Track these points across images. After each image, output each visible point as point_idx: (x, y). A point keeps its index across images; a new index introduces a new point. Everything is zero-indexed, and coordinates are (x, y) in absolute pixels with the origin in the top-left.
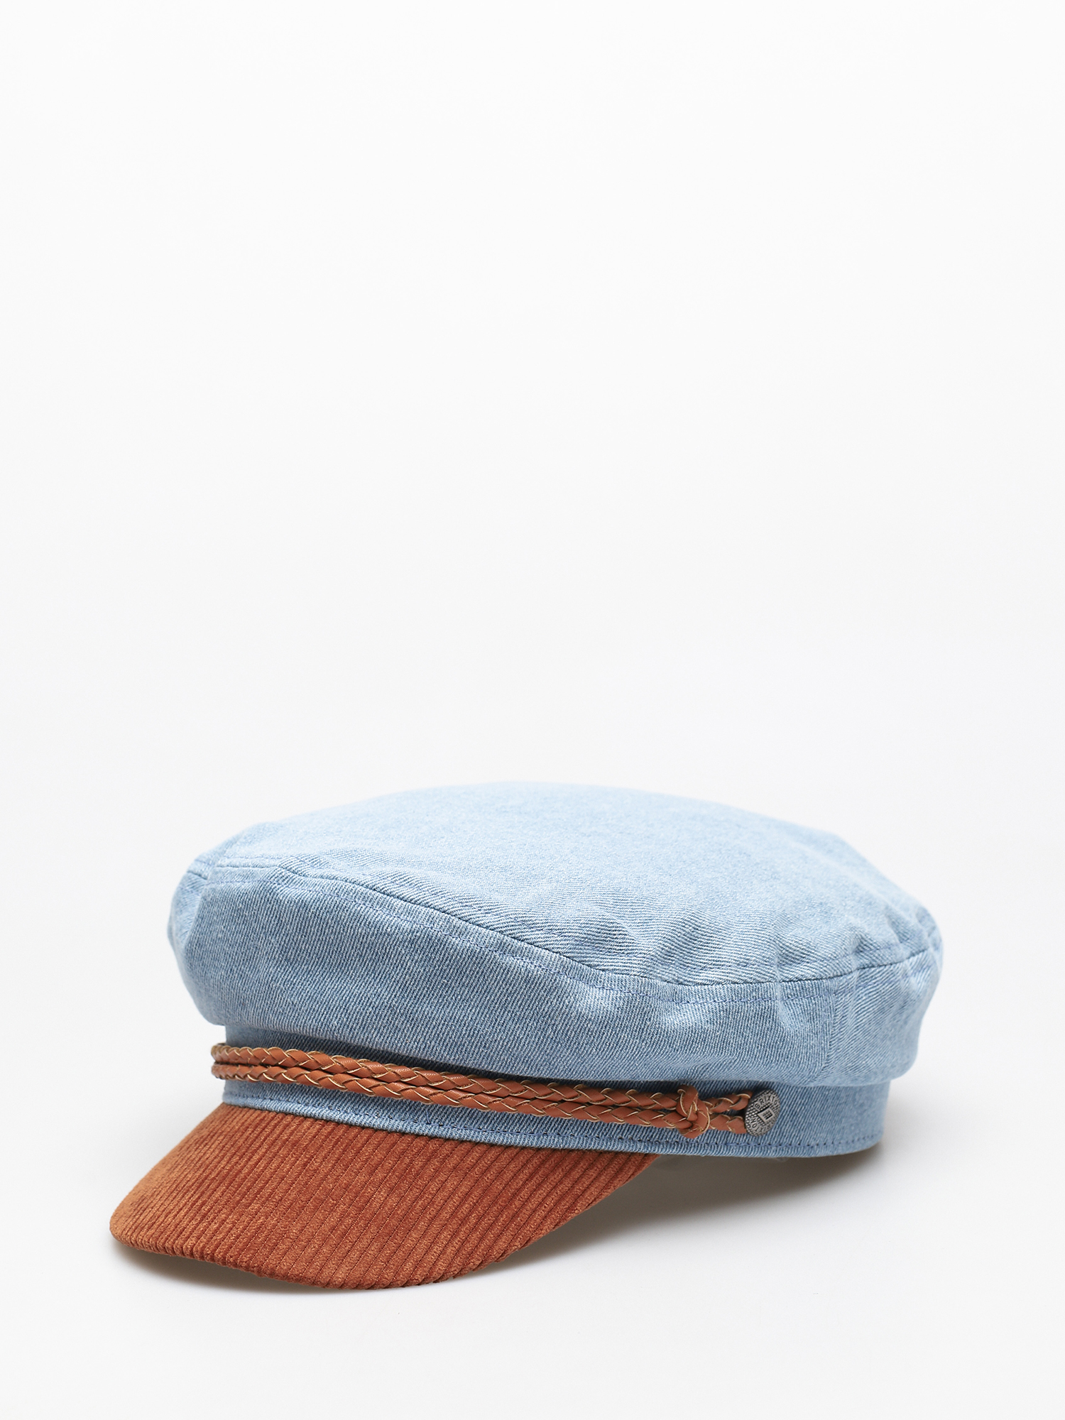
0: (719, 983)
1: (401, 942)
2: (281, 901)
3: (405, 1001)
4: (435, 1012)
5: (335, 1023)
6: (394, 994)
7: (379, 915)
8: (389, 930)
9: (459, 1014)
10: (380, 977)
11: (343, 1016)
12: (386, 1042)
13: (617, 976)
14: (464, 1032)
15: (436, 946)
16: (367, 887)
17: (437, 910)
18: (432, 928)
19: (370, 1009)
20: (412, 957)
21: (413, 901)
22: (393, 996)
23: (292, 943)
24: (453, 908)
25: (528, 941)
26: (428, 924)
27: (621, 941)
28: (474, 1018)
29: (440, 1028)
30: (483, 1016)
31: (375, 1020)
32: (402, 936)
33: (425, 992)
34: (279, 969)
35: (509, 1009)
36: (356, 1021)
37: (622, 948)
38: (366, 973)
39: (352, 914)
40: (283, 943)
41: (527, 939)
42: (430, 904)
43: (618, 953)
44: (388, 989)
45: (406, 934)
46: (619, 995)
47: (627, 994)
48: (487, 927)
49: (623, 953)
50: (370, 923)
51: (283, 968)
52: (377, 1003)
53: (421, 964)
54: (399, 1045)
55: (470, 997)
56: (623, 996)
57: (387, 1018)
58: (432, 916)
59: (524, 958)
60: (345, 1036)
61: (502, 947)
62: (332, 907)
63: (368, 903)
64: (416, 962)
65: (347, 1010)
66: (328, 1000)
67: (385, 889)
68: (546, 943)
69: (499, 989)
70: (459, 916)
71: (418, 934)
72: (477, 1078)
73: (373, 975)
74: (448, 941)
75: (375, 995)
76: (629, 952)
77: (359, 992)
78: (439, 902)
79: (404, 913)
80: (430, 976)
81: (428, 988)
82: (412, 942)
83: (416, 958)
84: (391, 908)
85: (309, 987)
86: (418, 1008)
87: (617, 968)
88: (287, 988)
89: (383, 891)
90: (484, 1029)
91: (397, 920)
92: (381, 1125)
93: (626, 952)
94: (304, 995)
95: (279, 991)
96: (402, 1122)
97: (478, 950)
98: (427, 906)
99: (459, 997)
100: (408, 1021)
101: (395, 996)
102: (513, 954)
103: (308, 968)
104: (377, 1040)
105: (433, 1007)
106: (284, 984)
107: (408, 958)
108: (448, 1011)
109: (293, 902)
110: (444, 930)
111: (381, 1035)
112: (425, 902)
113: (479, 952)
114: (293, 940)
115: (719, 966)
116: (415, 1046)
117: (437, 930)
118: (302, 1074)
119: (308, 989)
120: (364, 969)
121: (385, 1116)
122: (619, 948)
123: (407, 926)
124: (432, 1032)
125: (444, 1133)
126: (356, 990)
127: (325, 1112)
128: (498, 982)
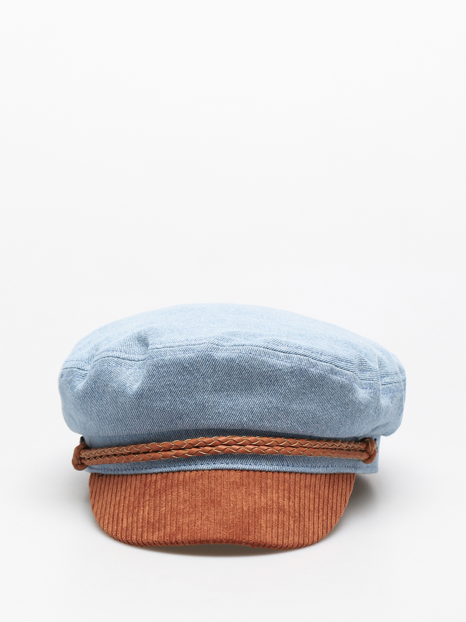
0: (390, 383)
1: (286, 373)
2: (216, 360)
3: (285, 403)
4: (298, 408)
5: (245, 419)
6: (279, 400)
7: (273, 361)
8: (280, 367)
9: (308, 407)
10: (271, 393)
11: (250, 415)
12: (272, 426)
13: (368, 382)
14: (310, 416)
15: (304, 373)
16: (264, 348)
17: (302, 355)
18: (301, 364)
19: (266, 410)
20: (291, 380)
21: (288, 353)
22: (279, 402)
23: (220, 381)
24: (308, 354)
25: (340, 367)
26: (299, 362)
27: (365, 365)
28: (315, 409)
29: (299, 415)
30: (319, 407)
31: (268, 415)
32: (286, 370)
33: (294, 398)
34: (210, 396)
35: (331, 402)
36: (257, 417)
37: (366, 368)
38: (263, 392)
39: (260, 362)
40: (214, 382)
41: (340, 366)
42: (297, 352)
43: (365, 371)
44: (276, 398)
45: (289, 369)
46: (371, 391)
47: (374, 390)
48: (324, 362)
49: (367, 370)
50: (270, 365)
51: (212, 395)
52: (270, 406)
53: (295, 383)
54: (278, 427)
55: (314, 398)
56: (373, 391)
57: (274, 413)
58: (300, 359)
59: (340, 376)
60: (251, 425)
61: (332, 371)
62: (248, 360)
63: (267, 355)
64: (293, 383)
65: (252, 412)
66: (241, 408)
67: (273, 348)
68: (347, 367)
69: (328, 393)
70: (312, 357)
71: (295, 368)
72: (310, 440)
73: (267, 392)
74: (310, 370)
75: (269, 402)
76: (370, 369)
77: (259, 402)
78: (301, 352)
79: (285, 359)
80: (298, 389)
81: (296, 396)
82: (291, 372)
83: (293, 380)
84: (278, 357)
85: (229, 403)
86: (291, 406)
87: (367, 378)
88: (215, 405)
89: (272, 349)
90: (319, 414)
91: (283, 363)
92: (269, 469)
93: (368, 370)
94: (226, 408)
95: (210, 407)
96: (278, 467)
97: (323, 373)
98: (296, 354)
99: (309, 399)
100: (284, 414)
101: (280, 402)
102: (336, 374)
103: (227, 393)
104: (268, 425)
105: (297, 405)
106: (213, 403)
107: (288, 381)
108: (304, 406)
109: (224, 360)
110: (307, 365)
111: (270, 422)
112: (294, 352)
113: (324, 374)
114: (221, 379)
115: (388, 375)
116: (286, 426)
117: (304, 365)
118: (212, 449)
119: (229, 404)
120: (262, 390)
121: (269, 464)
122: (365, 368)
123: (289, 365)
124: (295, 418)
125: (295, 470)
126: (258, 401)
127: (240, 466)
128: (329, 389)
